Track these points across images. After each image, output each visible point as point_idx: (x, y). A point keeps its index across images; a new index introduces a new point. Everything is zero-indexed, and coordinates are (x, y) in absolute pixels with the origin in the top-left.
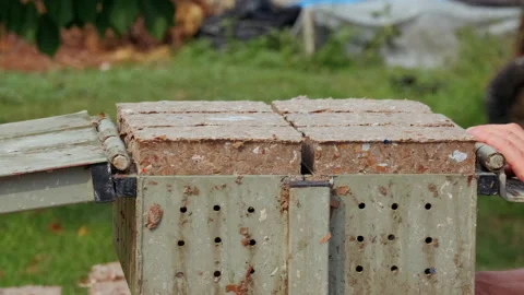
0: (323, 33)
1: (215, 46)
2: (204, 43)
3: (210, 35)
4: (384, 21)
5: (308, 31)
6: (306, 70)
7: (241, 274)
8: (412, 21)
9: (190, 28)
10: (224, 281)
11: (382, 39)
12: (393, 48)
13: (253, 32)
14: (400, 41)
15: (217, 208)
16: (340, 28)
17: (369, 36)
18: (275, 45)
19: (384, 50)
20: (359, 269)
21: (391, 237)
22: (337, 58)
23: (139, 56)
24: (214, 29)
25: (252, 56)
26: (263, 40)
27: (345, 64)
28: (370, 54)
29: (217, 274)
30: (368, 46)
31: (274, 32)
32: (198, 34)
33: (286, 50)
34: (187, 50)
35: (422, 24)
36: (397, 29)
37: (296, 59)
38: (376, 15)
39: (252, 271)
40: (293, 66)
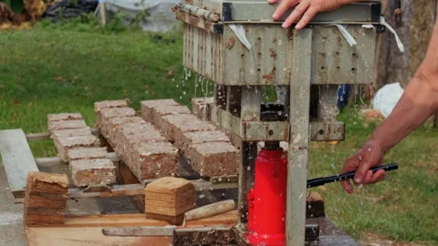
0: (110, 14)
1: (53, 22)
2: (47, 20)
3: (50, 15)
4: (141, 8)
5: (103, 13)
6: (103, 33)
7: (270, 70)
8: (155, 8)
9: (40, 12)
10: (262, 73)
11: (140, 17)
12: (145, 22)
13: (73, 14)
14: (148, 18)
15: (259, 39)
16: (119, 11)
17: (134, 16)
18: (85, 21)
19: (141, 23)
20: (323, 68)
21: (337, 53)
22: (119, 26)
23: (14, 27)
24: (53, 13)
25: (75, 26)
26: (79, 18)
27: (122, 30)
28: (134, 25)
29: (259, 70)
30: (133, 21)
31: (85, 14)
32: (44, 15)
33: (91, 23)
34: (39, 23)
35: (160, 10)
36: (148, 12)
37: (97, 27)
38: (137, 5)
39: (275, 69)
40: (97, 31)
